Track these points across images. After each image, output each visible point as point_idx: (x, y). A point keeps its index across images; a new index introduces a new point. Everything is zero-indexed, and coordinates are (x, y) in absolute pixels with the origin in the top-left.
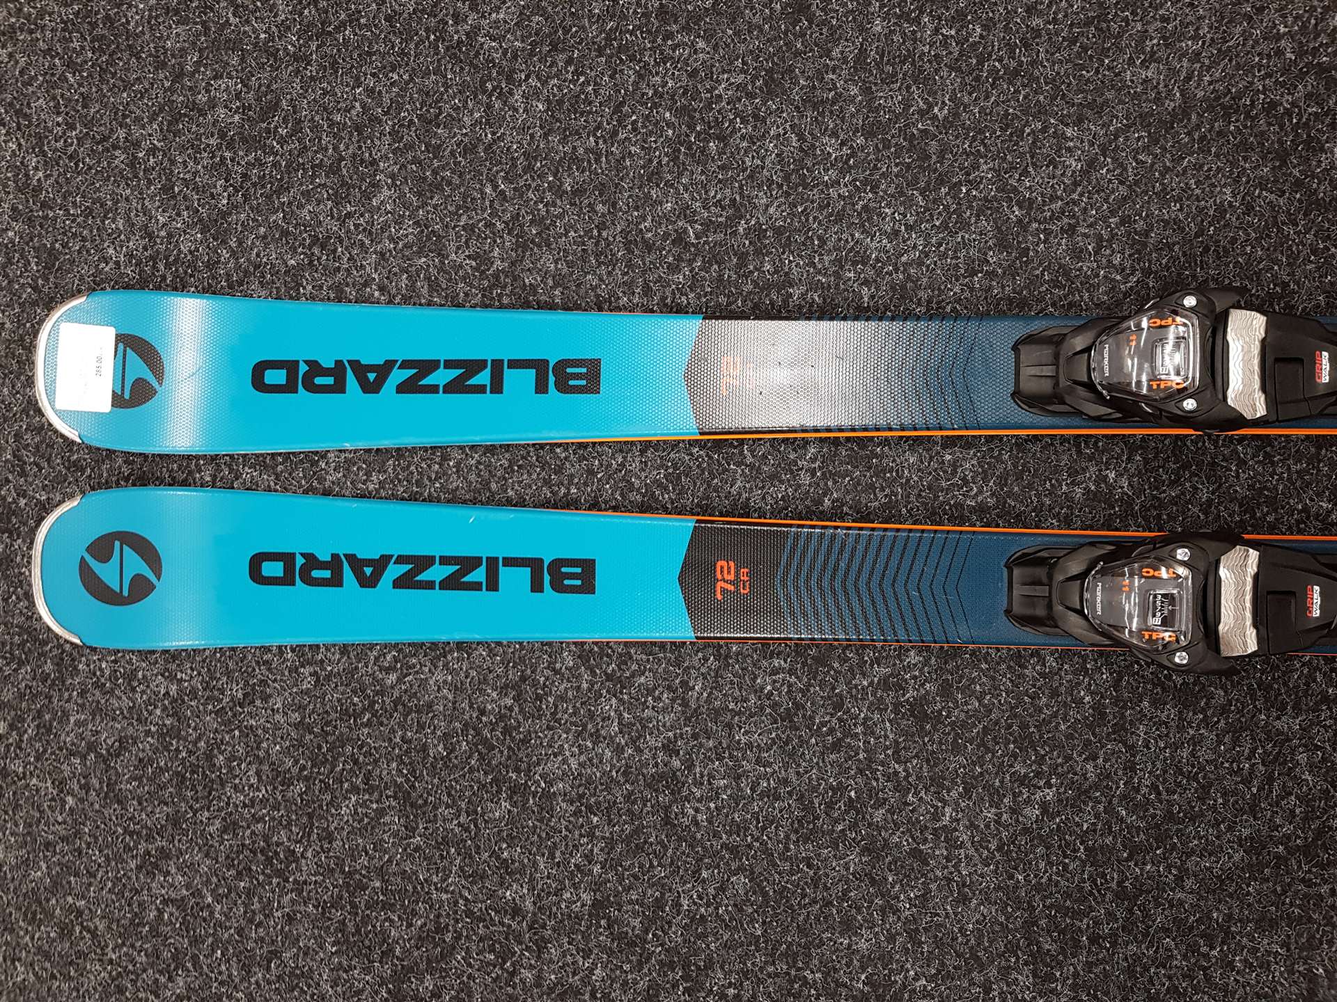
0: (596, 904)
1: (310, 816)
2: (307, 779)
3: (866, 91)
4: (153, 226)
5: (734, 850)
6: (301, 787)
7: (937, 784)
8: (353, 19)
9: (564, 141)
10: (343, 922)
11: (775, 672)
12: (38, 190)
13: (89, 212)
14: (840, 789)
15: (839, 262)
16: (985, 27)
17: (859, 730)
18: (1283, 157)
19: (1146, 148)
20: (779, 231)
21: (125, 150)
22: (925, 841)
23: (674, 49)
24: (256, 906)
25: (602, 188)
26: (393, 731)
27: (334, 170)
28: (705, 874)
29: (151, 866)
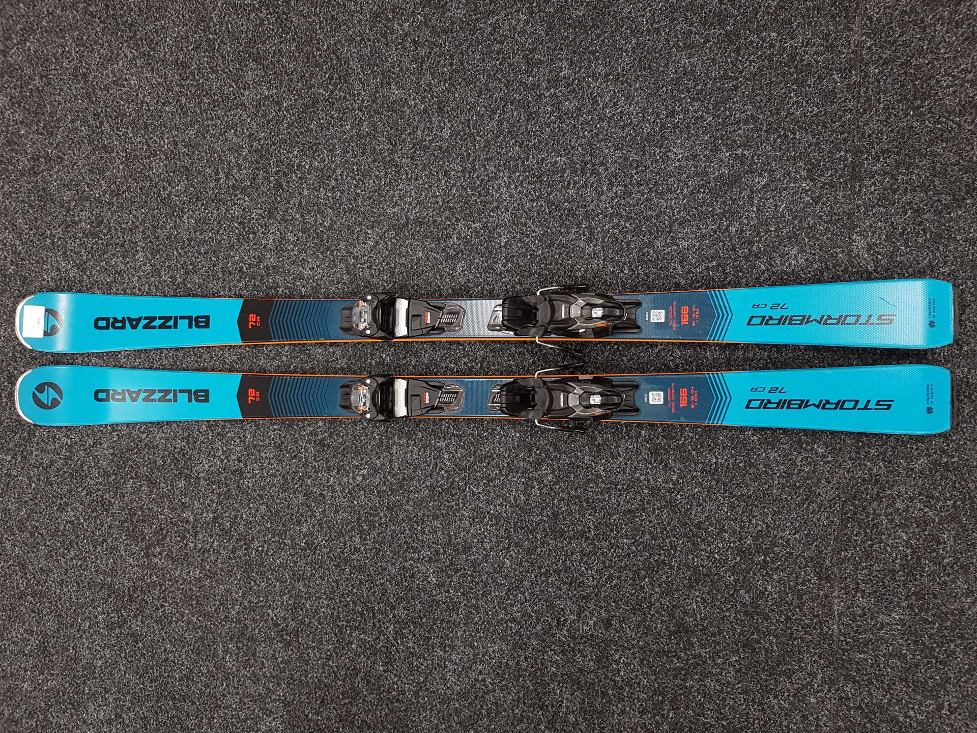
0: (215, 518)
1: (117, 488)
2: (115, 474)
3: (302, 216)
4: (60, 267)
5: (261, 496)
6: (114, 477)
7: (329, 469)
8: (128, 189)
9: (201, 234)
10: (128, 528)
11: (274, 430)
12: (20, 254)
13: (38, 262)
14: (296, 473)
15: (294, 279)
16: (341, 193)
17: (303, 450)
18: (439, 240)
19: (395, 237)
20: (274, 267)
21: (50, 238)
22: (324, 490)
23: (238, 200)
24: (98, 523)
25: (214, 252)
26: (145, 456)
27: (122, 246)
28: (251, 506)
29: (62, 509)
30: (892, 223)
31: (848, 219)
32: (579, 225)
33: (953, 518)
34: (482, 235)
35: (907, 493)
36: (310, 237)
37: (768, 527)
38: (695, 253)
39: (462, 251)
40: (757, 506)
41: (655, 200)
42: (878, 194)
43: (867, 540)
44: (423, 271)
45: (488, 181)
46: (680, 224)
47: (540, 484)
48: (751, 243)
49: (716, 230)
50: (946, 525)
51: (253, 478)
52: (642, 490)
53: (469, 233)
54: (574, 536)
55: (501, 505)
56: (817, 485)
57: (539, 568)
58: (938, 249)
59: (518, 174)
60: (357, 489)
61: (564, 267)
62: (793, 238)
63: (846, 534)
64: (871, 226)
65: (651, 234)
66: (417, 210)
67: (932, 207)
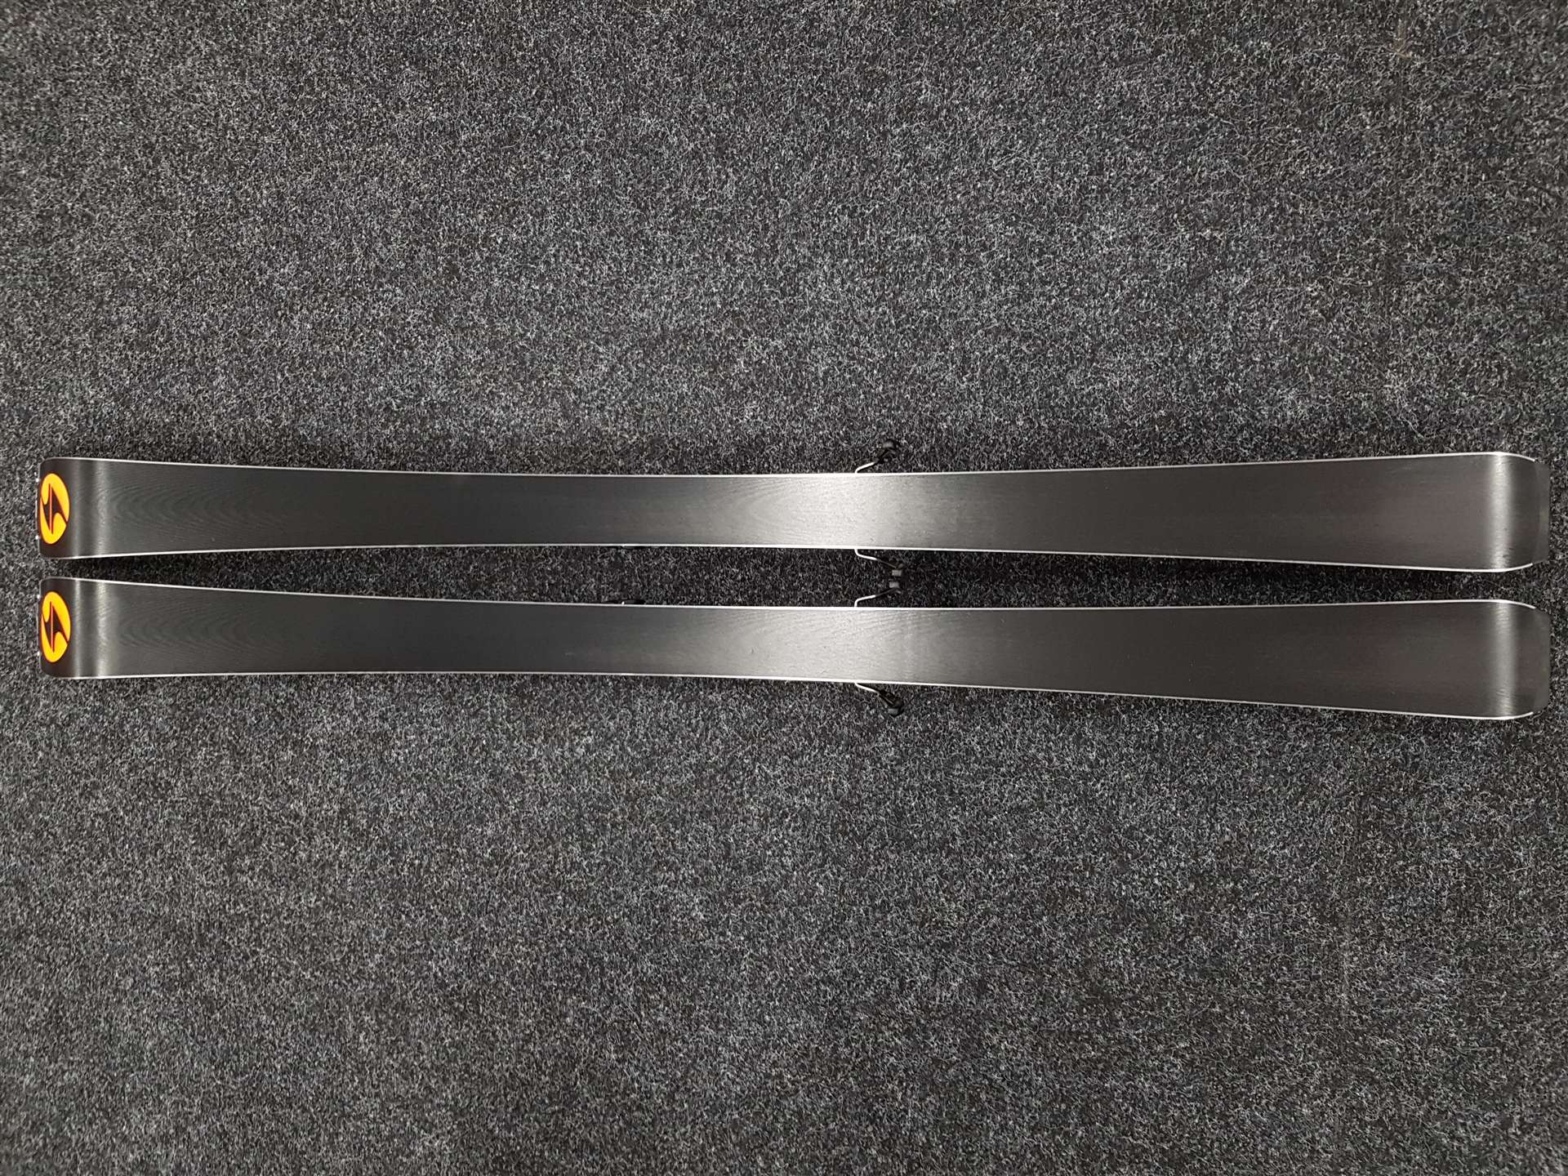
30: (1449, 353)
31: (1378, 346)
32: (944, 346)
33: (1533, 825)
34: (786, 360)
35: (1462, 784)
36: (502, 355)
37: (1240, 836)
38: (1131, 395)
39: (752, 385)
40: (1223, 803)
41: (1069, 308)
42: (1427, 307)
43: (1397, 859)
44: (688, 415)
45: (798, 271)
46: (1109, 348)
47: (876, 763)
48: (1222, 381)
49: (1166, 359)
50: (1522, 837)
51: (406, 747)
52: (1040, 774)
53: (765, 355)
54: (929, 847)
55: (811, 796)
56: (1320, 770)
57: (872, 898)
58: (1520, 397)
59: (846, 261)
60: (576, 768)
61: (920, 414)
62: (1289, 374)
63: (1364, 850)
64: (1415, 358)
65: (1061, 363)
66: (681, 315)
67: (1512, 328)
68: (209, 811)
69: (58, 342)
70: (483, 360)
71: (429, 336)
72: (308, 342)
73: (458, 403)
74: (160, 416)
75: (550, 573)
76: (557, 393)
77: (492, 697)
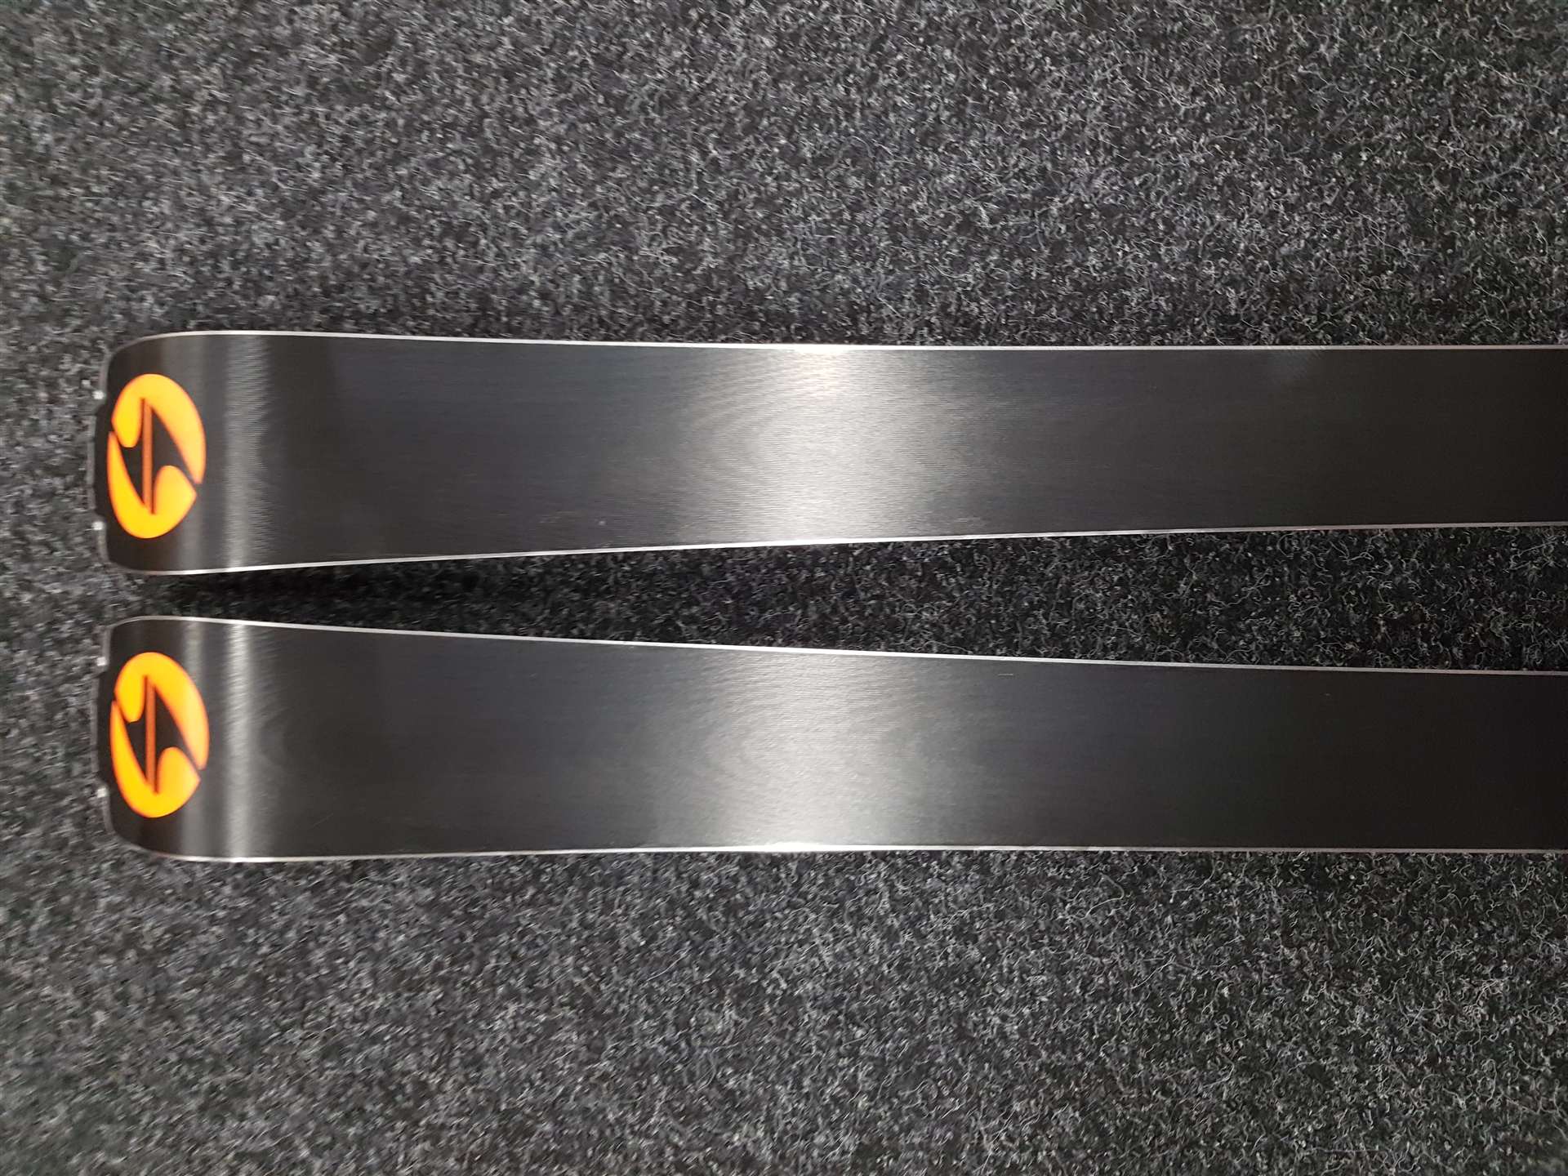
68: (525, 1150)
69: (143, 88)
70: (1210, 108)
71: (1072, 55)
72: (765, 78)
73: (1145, 207)
74: (398, 250)
75: (1388, 596)
76: (1395, 181)
77: (1243, 887)
